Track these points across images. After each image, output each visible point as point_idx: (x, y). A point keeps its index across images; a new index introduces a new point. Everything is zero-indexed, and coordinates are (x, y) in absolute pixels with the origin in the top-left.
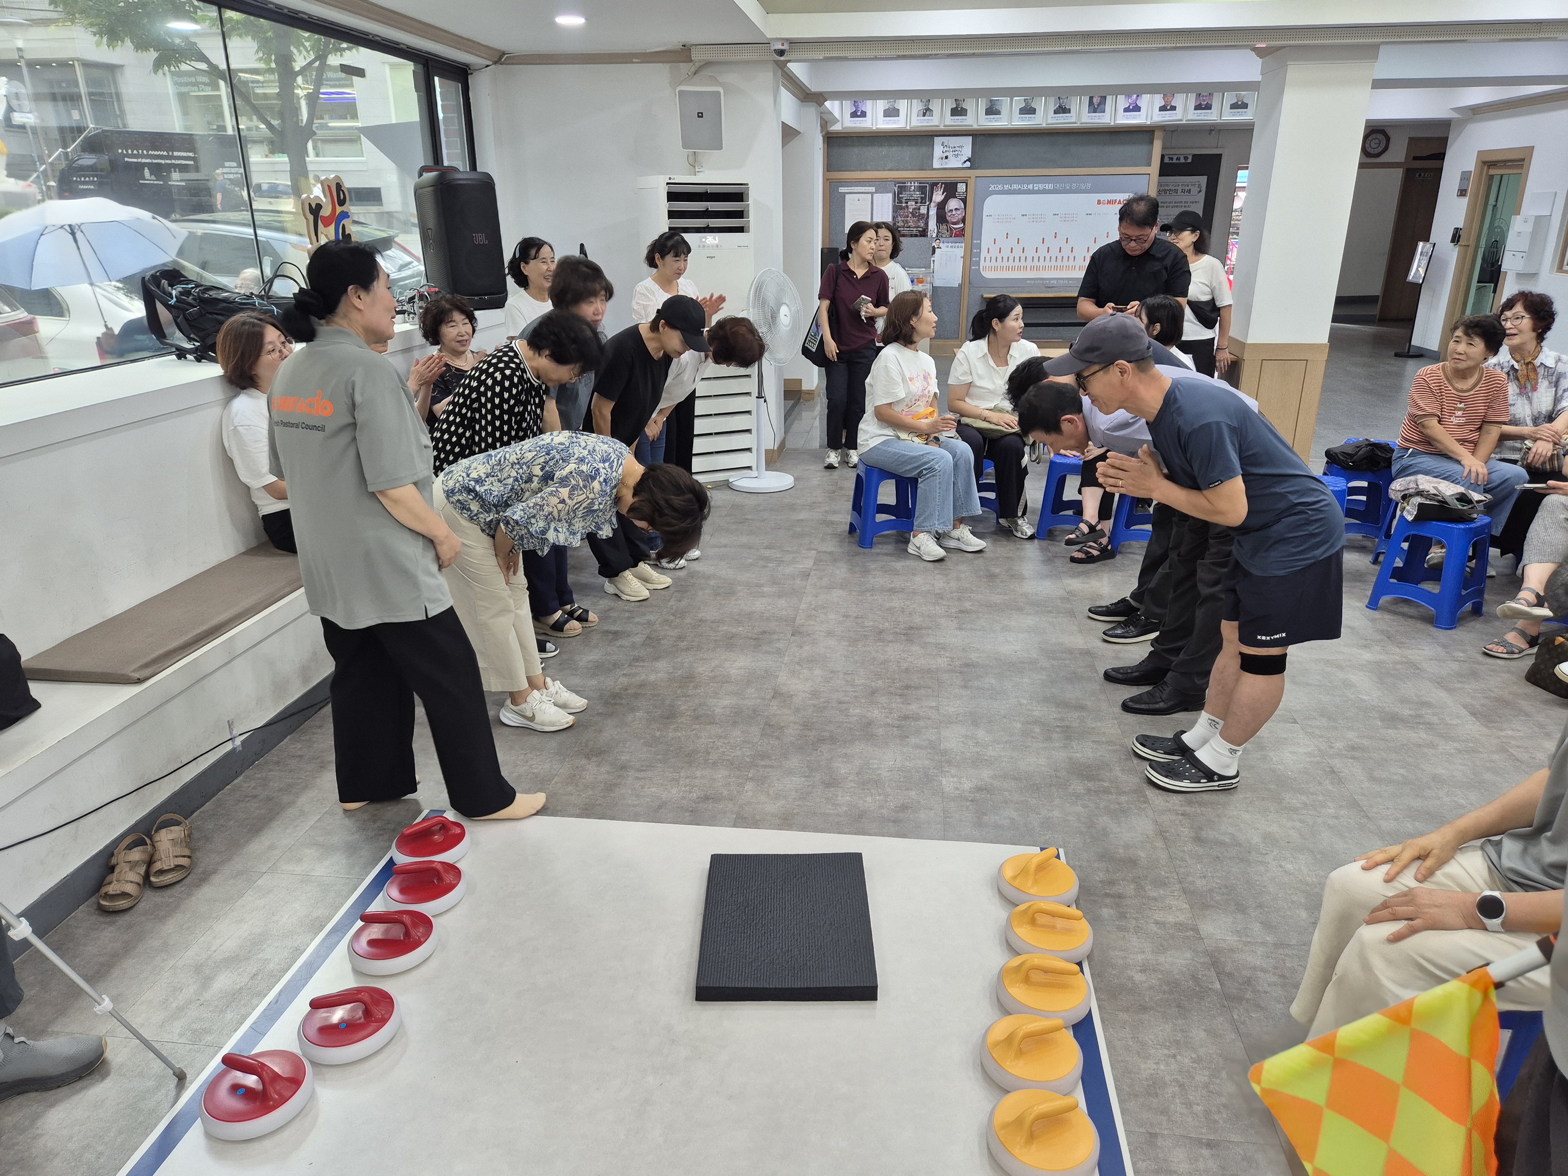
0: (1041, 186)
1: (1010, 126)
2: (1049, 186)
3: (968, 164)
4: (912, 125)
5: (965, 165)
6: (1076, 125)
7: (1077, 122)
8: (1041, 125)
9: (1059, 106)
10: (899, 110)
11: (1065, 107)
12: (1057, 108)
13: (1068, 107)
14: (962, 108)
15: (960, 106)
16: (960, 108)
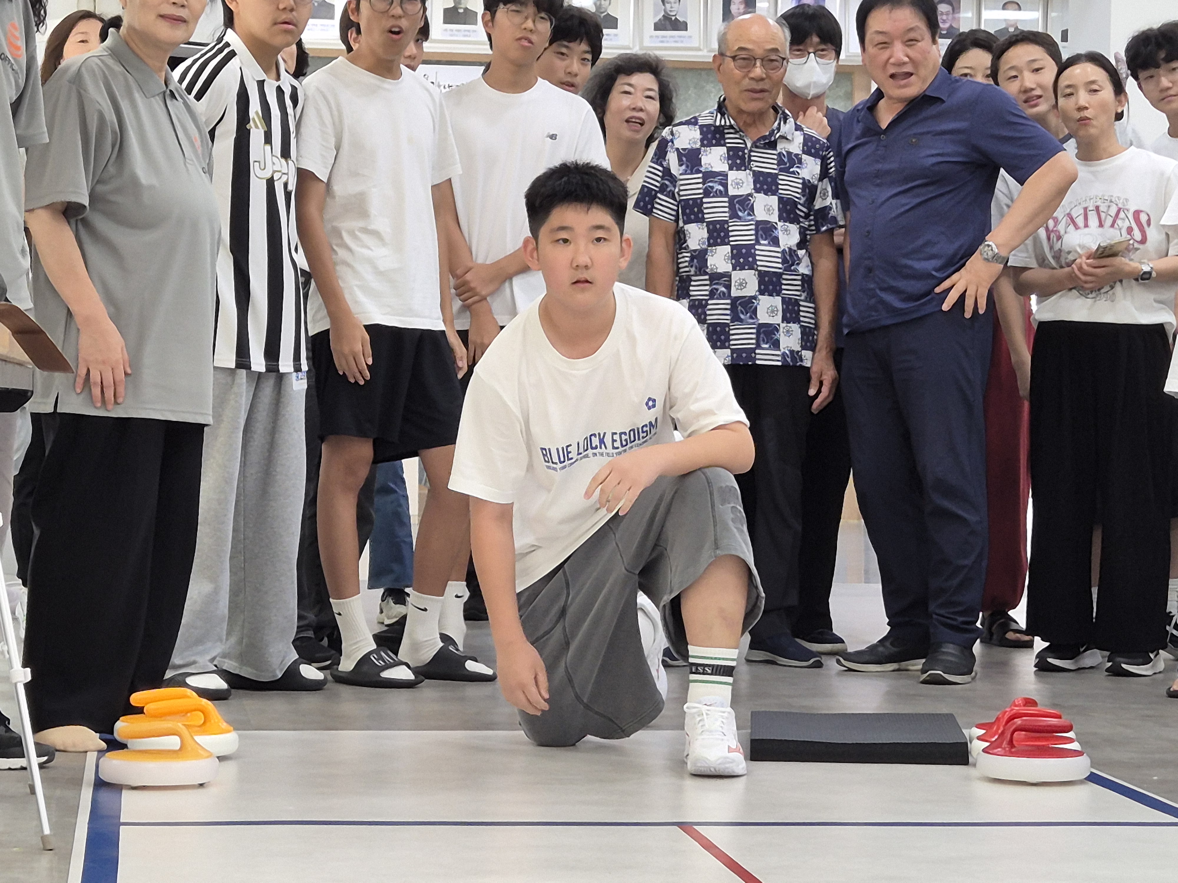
6: (700, 53)
7: (702, 47)
8: (629, 48)
9: (664, 16)
10: (334, 5)
11: (676, 19)
12: (660, 19)
13: (681, 19)
14: (466, 9)
15: (462, 6)
16: (461, 8)
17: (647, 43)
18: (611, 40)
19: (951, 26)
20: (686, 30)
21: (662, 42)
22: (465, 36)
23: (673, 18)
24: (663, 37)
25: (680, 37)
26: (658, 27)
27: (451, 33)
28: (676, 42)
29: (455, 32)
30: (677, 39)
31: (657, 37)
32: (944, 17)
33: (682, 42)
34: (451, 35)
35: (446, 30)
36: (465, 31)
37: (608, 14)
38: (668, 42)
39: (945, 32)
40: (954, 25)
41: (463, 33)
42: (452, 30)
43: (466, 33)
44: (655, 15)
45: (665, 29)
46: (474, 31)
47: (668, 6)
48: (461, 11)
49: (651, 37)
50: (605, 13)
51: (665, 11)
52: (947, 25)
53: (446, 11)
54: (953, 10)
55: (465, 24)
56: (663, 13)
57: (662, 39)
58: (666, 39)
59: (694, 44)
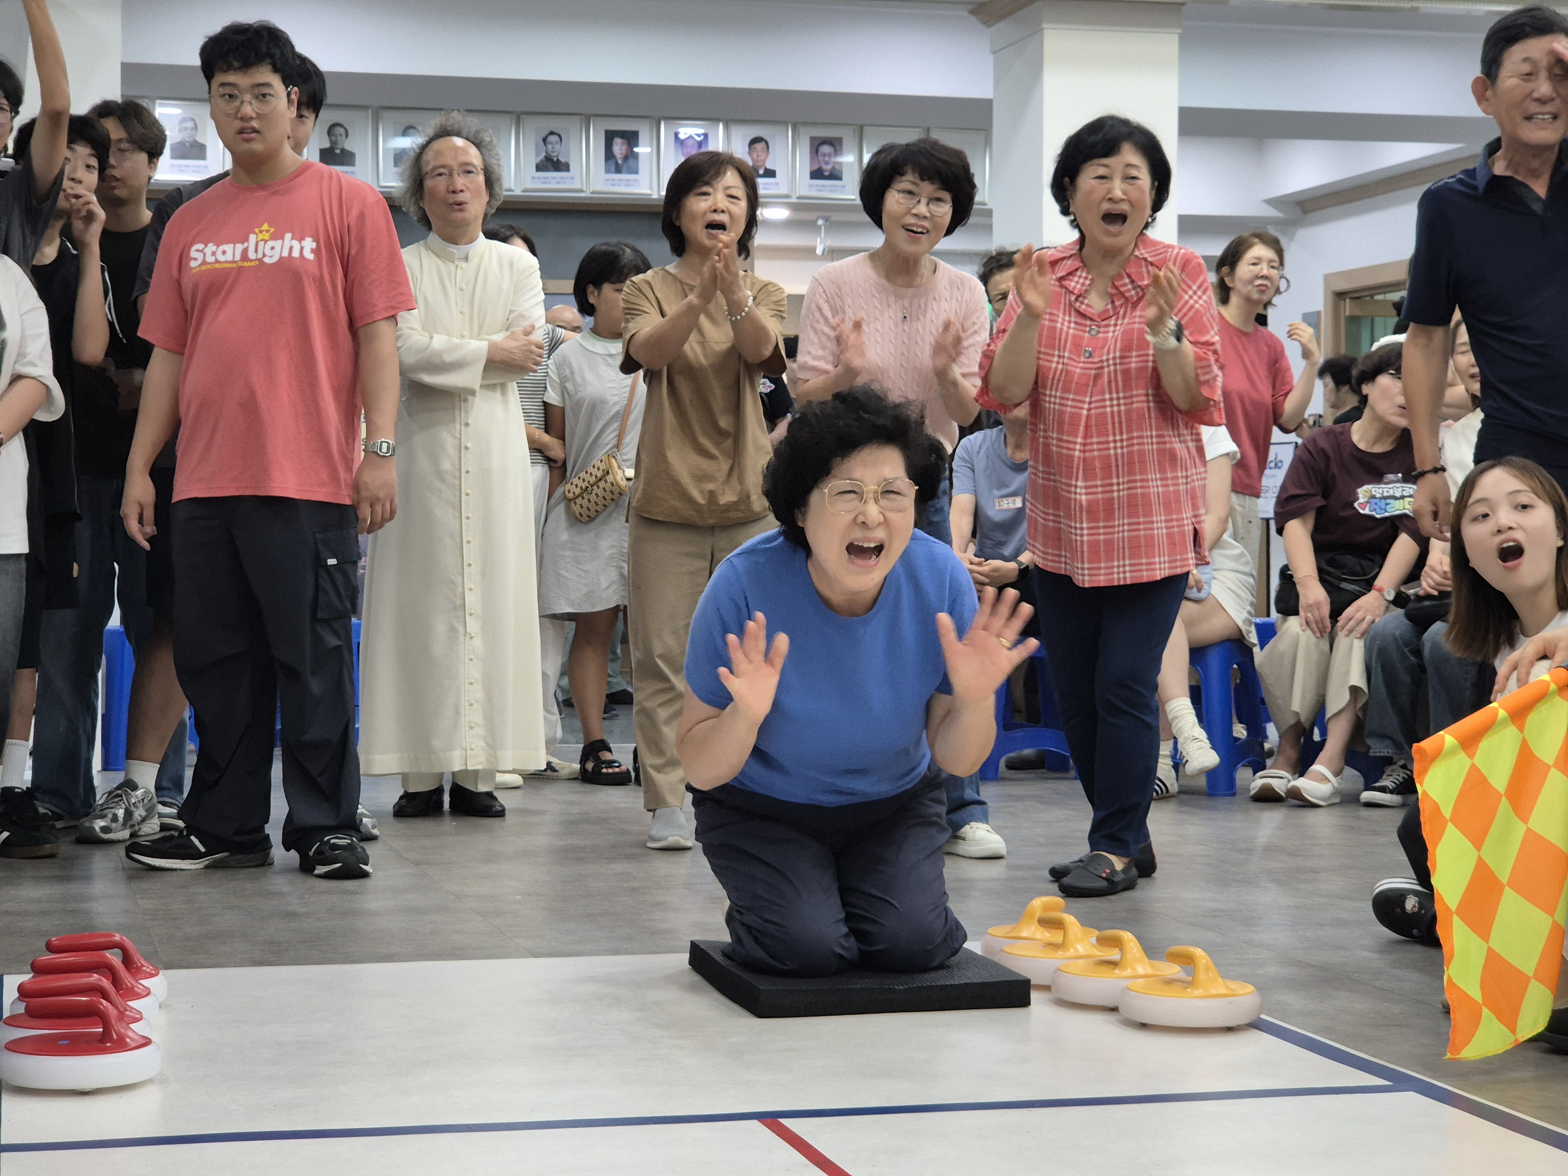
6: (582, 195)
7: (584, 189)
8: (512, 190)
11: (558, 160)
12: (542, 161)
13: (562, 160)
14: (343, 150)
15: (340, 146)
17: (529, 185)
19: (833, 168)
20: (568, 170)
21: (544, 183)
23: (555, 159)
24: (545, 178)
25: (563, 178)
26: (539, 168)
28: (558, 183)
30: (559, 180)
31: (540, 178)
32: (827, 159)
33: (564, 183)
38: (550, 183)
39: (827, 174)
40: (837, 167)
45: (547, 170)
47: (550, 147)
48: (338, 151)
49: (533, 178)
52: (829, 167)
54: (835, 151)
55: (342, 164)
56: (544, 154)
57: (543, 181)
58: (548, 181)
59: (576, 185)
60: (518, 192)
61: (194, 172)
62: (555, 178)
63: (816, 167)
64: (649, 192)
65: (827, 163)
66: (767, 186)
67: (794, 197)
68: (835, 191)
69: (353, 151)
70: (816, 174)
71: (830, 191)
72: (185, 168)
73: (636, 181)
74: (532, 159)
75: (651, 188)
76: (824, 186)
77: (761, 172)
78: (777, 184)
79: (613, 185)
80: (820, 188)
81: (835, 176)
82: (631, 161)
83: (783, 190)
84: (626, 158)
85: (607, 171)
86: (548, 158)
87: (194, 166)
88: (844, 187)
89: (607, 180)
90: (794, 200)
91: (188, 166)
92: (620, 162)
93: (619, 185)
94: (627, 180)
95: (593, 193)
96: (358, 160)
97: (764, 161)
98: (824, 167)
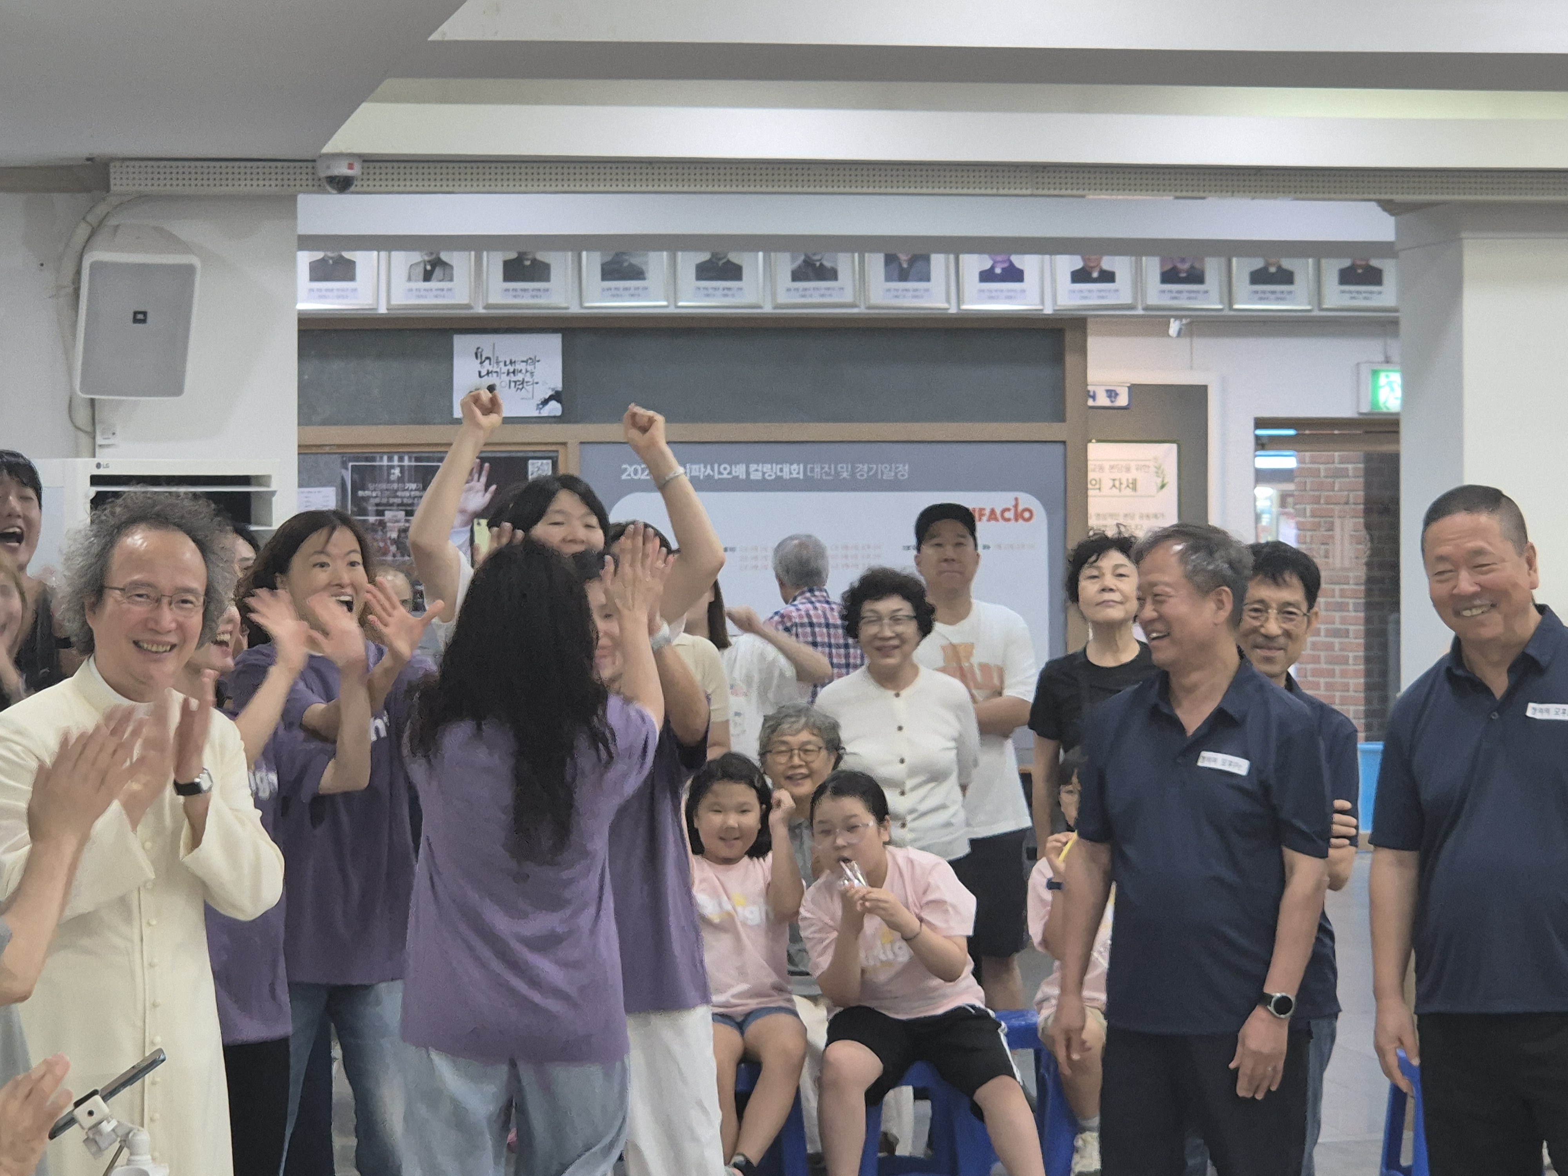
0: (770, 471)
1: (672, 310)
2: (794, 471)
3: (554, 408)
4: (395, 302)
5: (546, 411)
6: (855, 310)
7: (858, 303)
8: (760, 307)
9: (805, 261)
10: (354, 263)
11: (821, 265)
12: (800, 267)
13: (828, 264)
14: (534, 261)
15: (530, 257)
16: (528, 259)
17: (783, 298)
18: (733, 295)
19: (1192, 267)
20: (836, 279)
21: (803, 296)
22: (533, 297)
23: (818, 264)
24: (805, 289)
25: (828, 289)
26: (797, 276)
27: (514, 293)
28: (822, 296)
29: (520, 293)
30: (822, 292)
31: (797, 290)
33: (830, 295)
34: (515, 297)
35: (507, 290)
36: (533, 290)
37: (729, 262)
38: (811, 296)
39: (1183, 275)
40: (1197, 265)
41: (531, 293)
42: (515, 290)
43: (534, 293)
44: (793, 259)
45: (806, 278)
46: (547, 290)
48: (528, 263)
49: (789, 290)
50: (724, 260)
51: (806, 255)
52: (1185, 266)
53: (507, 264)
55: (532, 280)
56: (802, 258)
57: (803, 293)
58: (808, 293)
59: (848, 298)
60: (768, 309)
61: (339, 297)
62: (818, 289)
63: (1168, 267)
64: (945, 305)
65: (1183, 260)
66: (1103, 294)
67: (1140, 307)
68: (1195, 298)
69: (547, 261)
70: (1169, 276)
71: (1189, 298)
72: (328, 293)
73: (927, 290)
74: (785, 264)
75: (948, 300)
76: (1180, 292)
77: (1095, 275)
78: (1117, 291)
79: (897, 297)
80: (1174, 295)
81: (1196, 277)
82: (919, 264)
83: (1125, 298)
84: (913, 260)
85: (888, 278)
86: (808, 263)
87: (338, 290)
88: (1206, 292)
89: (889, 290)
90: (1141, 312)
91: (332, 290)
92: (905, 265)
93: (904, 297)
94: (916, 290)
95: (868, 308)
96: (554, 273)
97: (1099, 261)
98: (1181, 266)
